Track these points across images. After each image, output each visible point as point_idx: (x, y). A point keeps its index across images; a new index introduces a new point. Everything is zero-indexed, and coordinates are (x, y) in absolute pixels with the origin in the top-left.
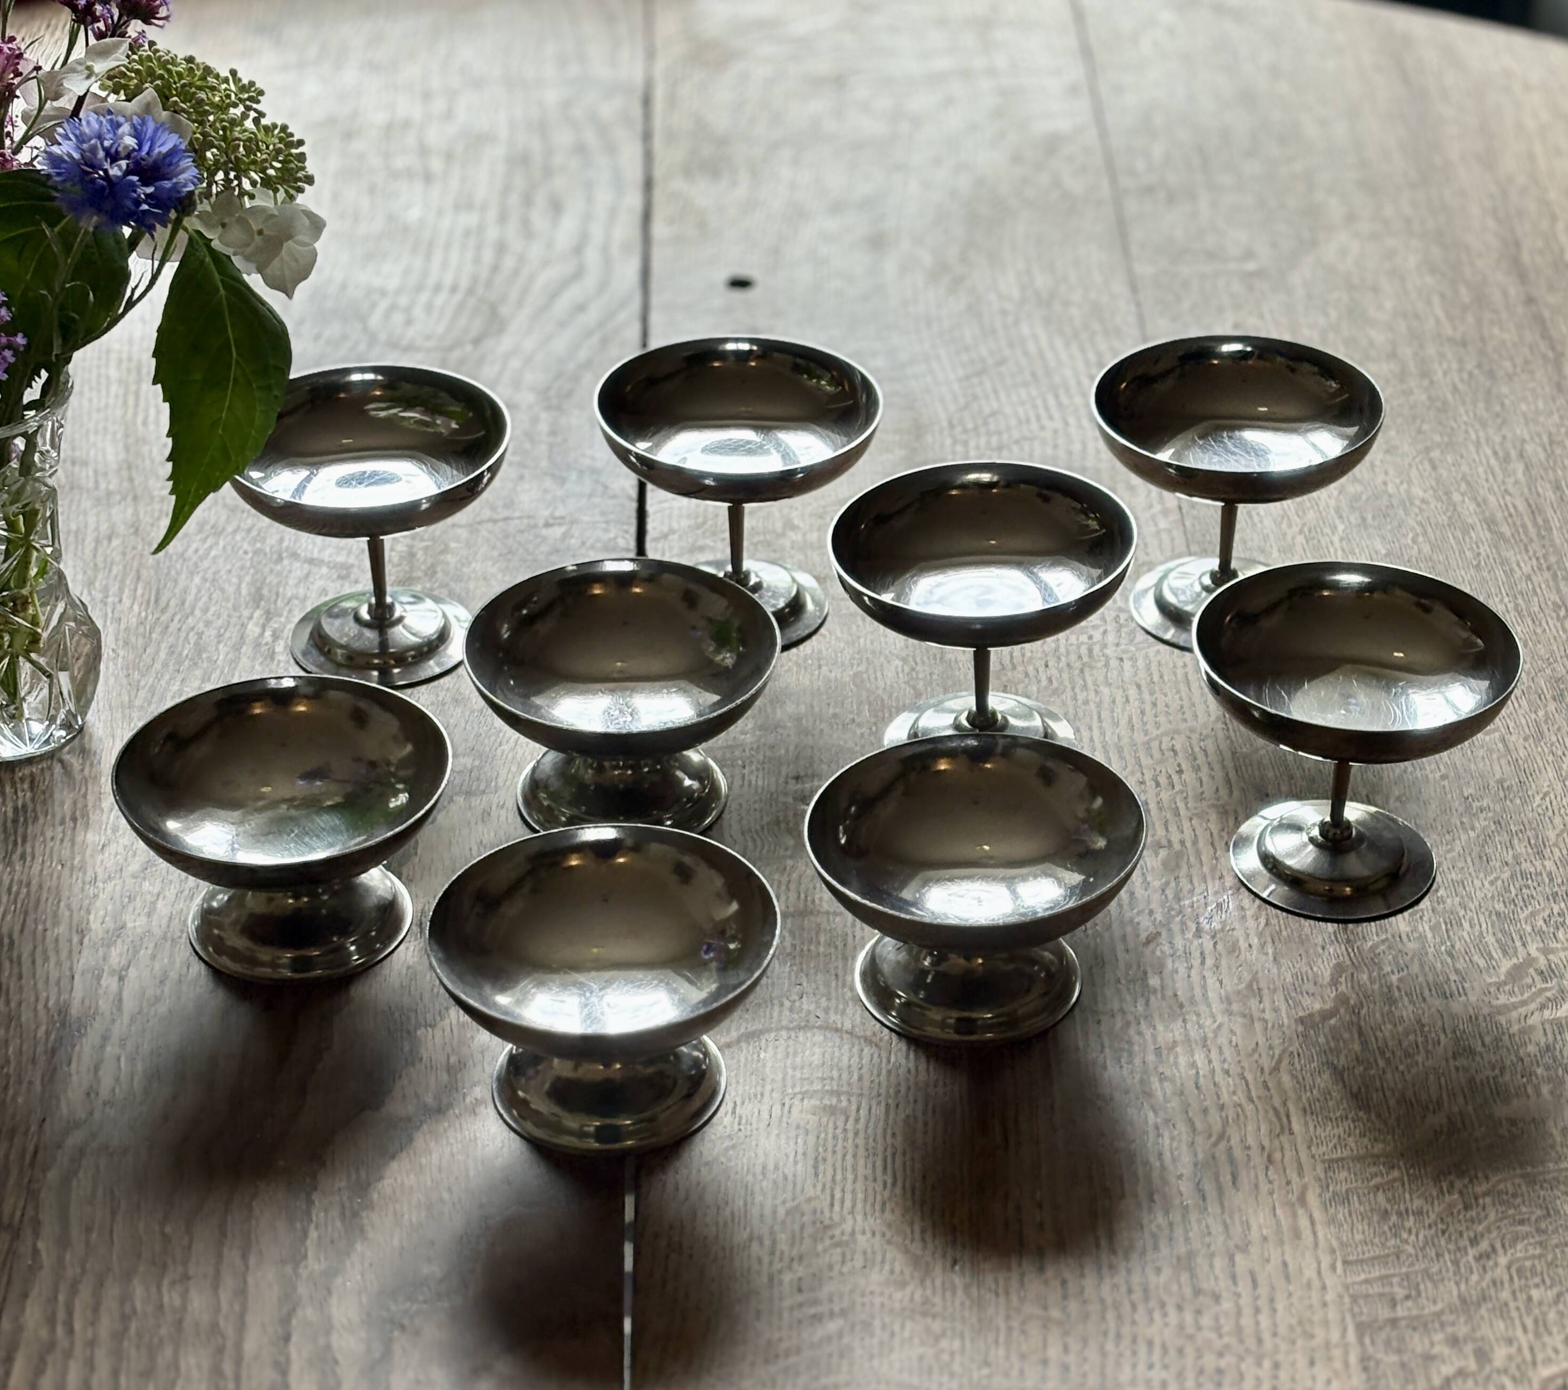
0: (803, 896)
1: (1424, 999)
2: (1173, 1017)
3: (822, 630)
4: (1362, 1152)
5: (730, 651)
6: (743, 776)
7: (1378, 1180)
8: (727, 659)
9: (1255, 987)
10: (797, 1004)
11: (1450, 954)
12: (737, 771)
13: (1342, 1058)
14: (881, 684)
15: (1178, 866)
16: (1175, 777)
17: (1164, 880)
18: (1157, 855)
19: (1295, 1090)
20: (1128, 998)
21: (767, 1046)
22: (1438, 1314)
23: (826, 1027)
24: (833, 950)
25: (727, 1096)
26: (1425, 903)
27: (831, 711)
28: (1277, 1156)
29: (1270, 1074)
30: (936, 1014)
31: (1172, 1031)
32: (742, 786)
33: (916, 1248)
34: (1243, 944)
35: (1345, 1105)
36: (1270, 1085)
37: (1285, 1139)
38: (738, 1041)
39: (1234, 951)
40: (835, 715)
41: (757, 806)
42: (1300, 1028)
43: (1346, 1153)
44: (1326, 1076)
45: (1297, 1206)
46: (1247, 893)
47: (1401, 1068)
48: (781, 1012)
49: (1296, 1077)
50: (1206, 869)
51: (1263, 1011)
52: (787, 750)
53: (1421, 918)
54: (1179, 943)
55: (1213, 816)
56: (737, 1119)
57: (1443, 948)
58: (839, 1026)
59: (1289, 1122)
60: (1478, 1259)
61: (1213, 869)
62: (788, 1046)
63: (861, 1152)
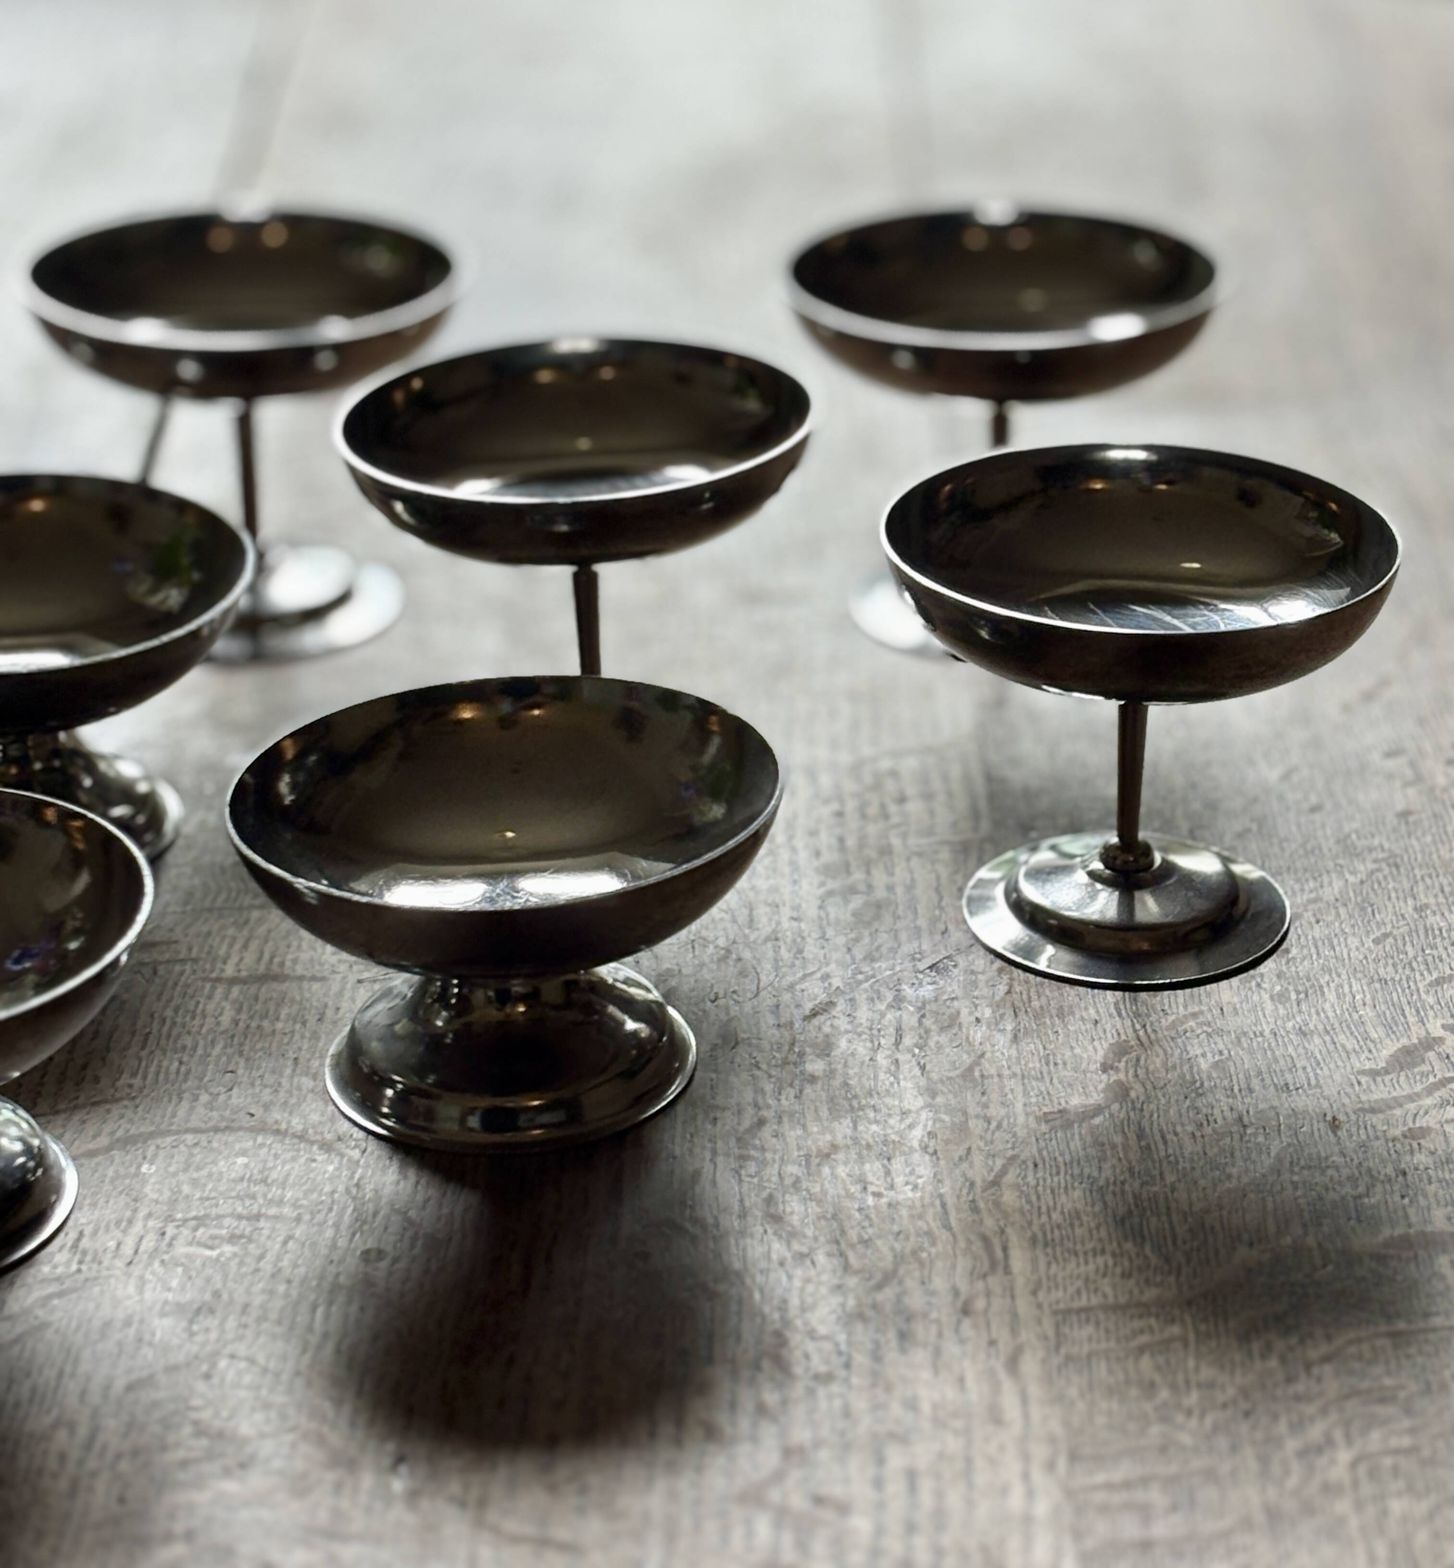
0: (267, 956)
1: (1251, 1090)
2: (835, 1113)
4: (1122, 1300)
7: (1145, 1338)
9: (977, 1074)
10: (222, 1098)
11: (1302, 1033)
13: (1106, 1166)
15: (877, 917)
16: (893, 808)
17: (853, 935)
18: (846, 902)
19: (1022, 1212)
20: (769, 1087)
21: (155, 1156)
22: (1225, 1535)
23: (261, 1129)
24: (298, 1026)
25: (70, 1223)
26: (1269, 965)
28: (980, 1304)
29: (984, 1190)
30: (453, 1107)
31: (832, 1132)
33: (336, 1439)
34: (965, 1017)
35: (1103, 1233)
36: (982, 1205)
37: (995, 1282)
38: (109, 1149)
39: (950, 1026)
42: (1044, 1128)
43: (1095, 1300)
44: (1077, 1194)
45: (1003, 1375)
46: (982, 952)
47: (1202, 1183)
48: (192, 1109)
49: (1027, 1196)
50: (922, 922)
51: (986, 1106)
53: (1258, 985)
54: (863, 1014)
55: (945, 854)
56: (78, 1256)
57: (1290, 1025)
58: (283, 1126)
59: (1006, 1256)
60: (1303, 1453)
61: (934, 921)
62: (192, 1155)
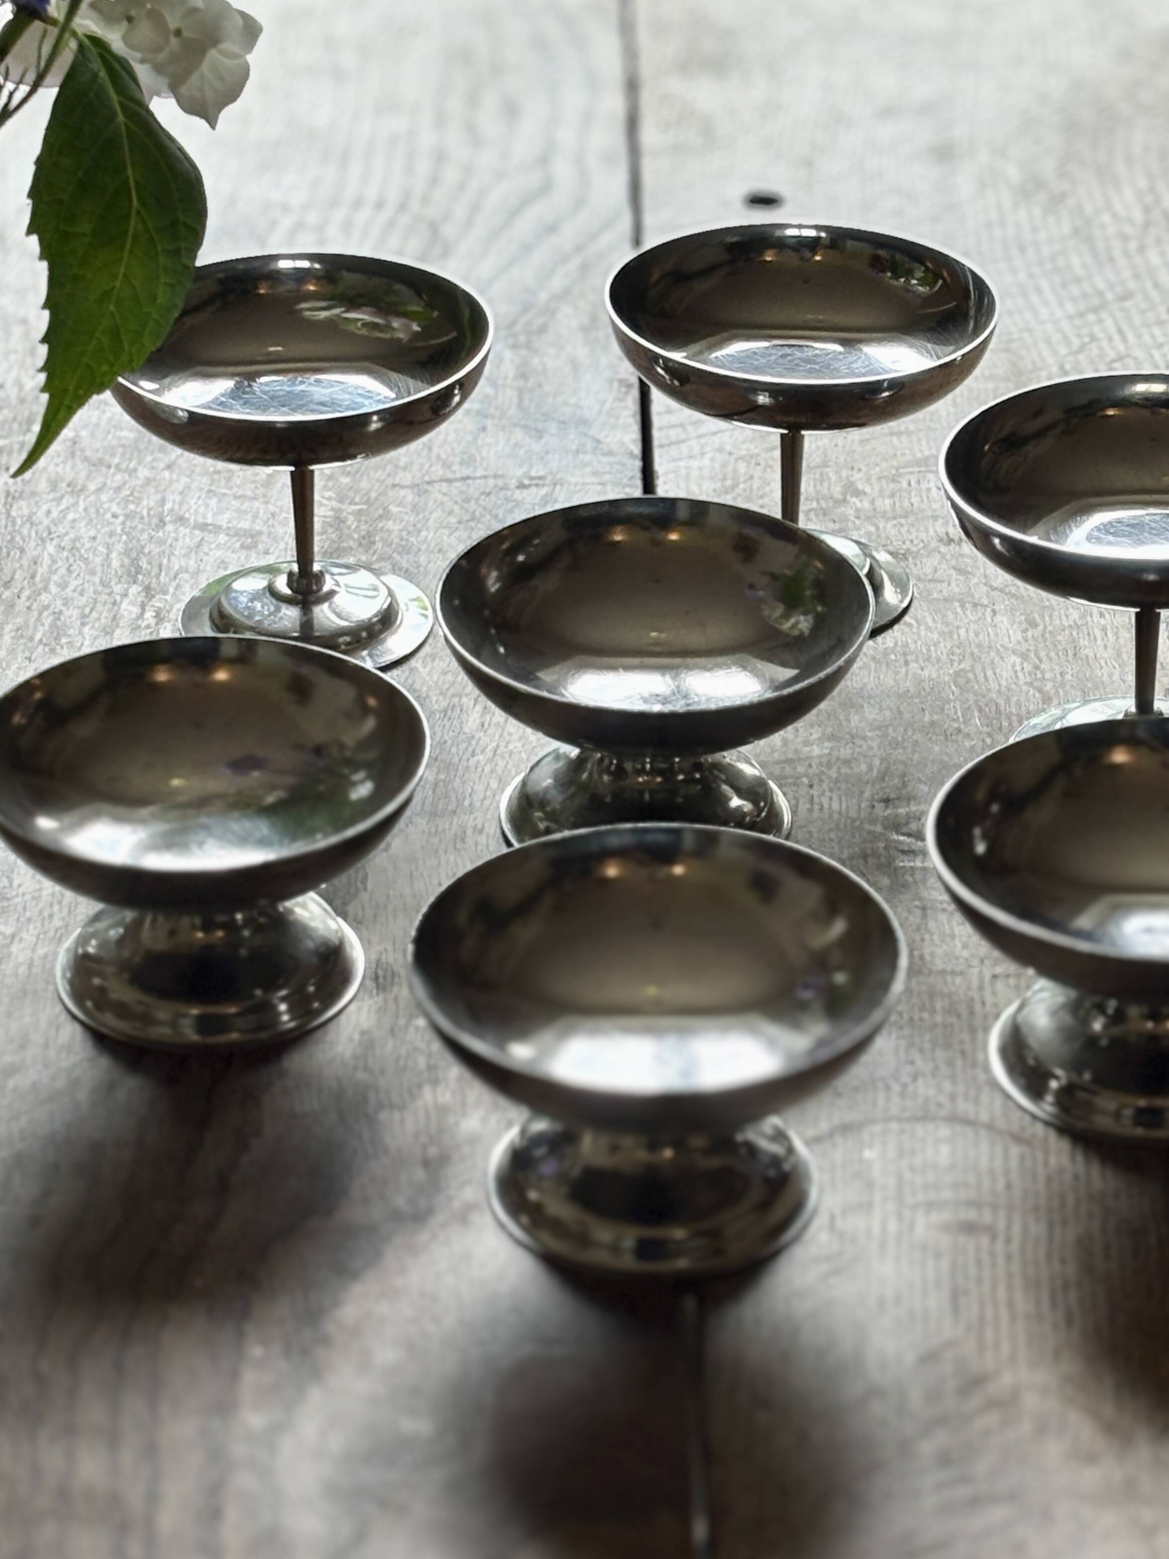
3: (907, 618)
5: (805, 613)
6: (812, 797)
8: (803, 623)
10: (910, 1088)
12: (803, 791)
14: (994, 686)
21: (872, 1142)
23: (954, 1119)
24: (955, 1019)
25: (820, 1205)
27: (927, 718)
30: (1107, 1102)
32: (811, 810)
40: (932, 723)
41: (832, 835)
48: (888, 1097)
52: (870, 768)
56: (837, 1236)
58: (972, 1117)
62: (902, 1142)
63: (1018, 1283)
